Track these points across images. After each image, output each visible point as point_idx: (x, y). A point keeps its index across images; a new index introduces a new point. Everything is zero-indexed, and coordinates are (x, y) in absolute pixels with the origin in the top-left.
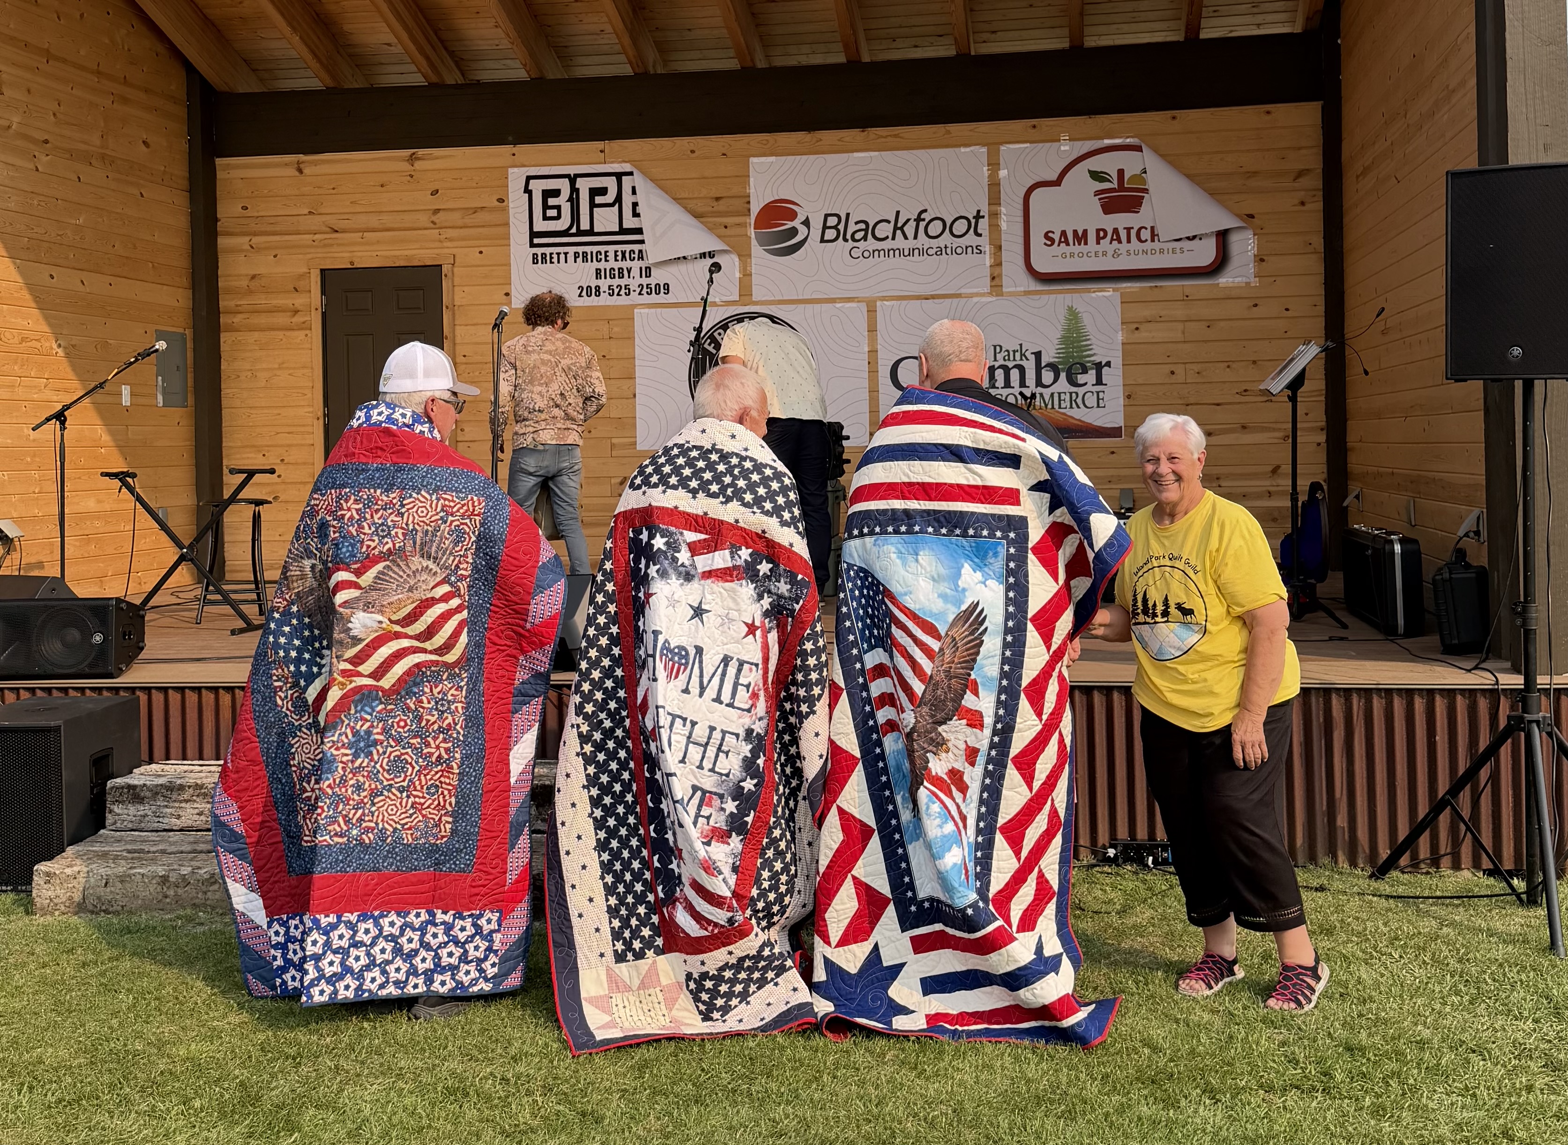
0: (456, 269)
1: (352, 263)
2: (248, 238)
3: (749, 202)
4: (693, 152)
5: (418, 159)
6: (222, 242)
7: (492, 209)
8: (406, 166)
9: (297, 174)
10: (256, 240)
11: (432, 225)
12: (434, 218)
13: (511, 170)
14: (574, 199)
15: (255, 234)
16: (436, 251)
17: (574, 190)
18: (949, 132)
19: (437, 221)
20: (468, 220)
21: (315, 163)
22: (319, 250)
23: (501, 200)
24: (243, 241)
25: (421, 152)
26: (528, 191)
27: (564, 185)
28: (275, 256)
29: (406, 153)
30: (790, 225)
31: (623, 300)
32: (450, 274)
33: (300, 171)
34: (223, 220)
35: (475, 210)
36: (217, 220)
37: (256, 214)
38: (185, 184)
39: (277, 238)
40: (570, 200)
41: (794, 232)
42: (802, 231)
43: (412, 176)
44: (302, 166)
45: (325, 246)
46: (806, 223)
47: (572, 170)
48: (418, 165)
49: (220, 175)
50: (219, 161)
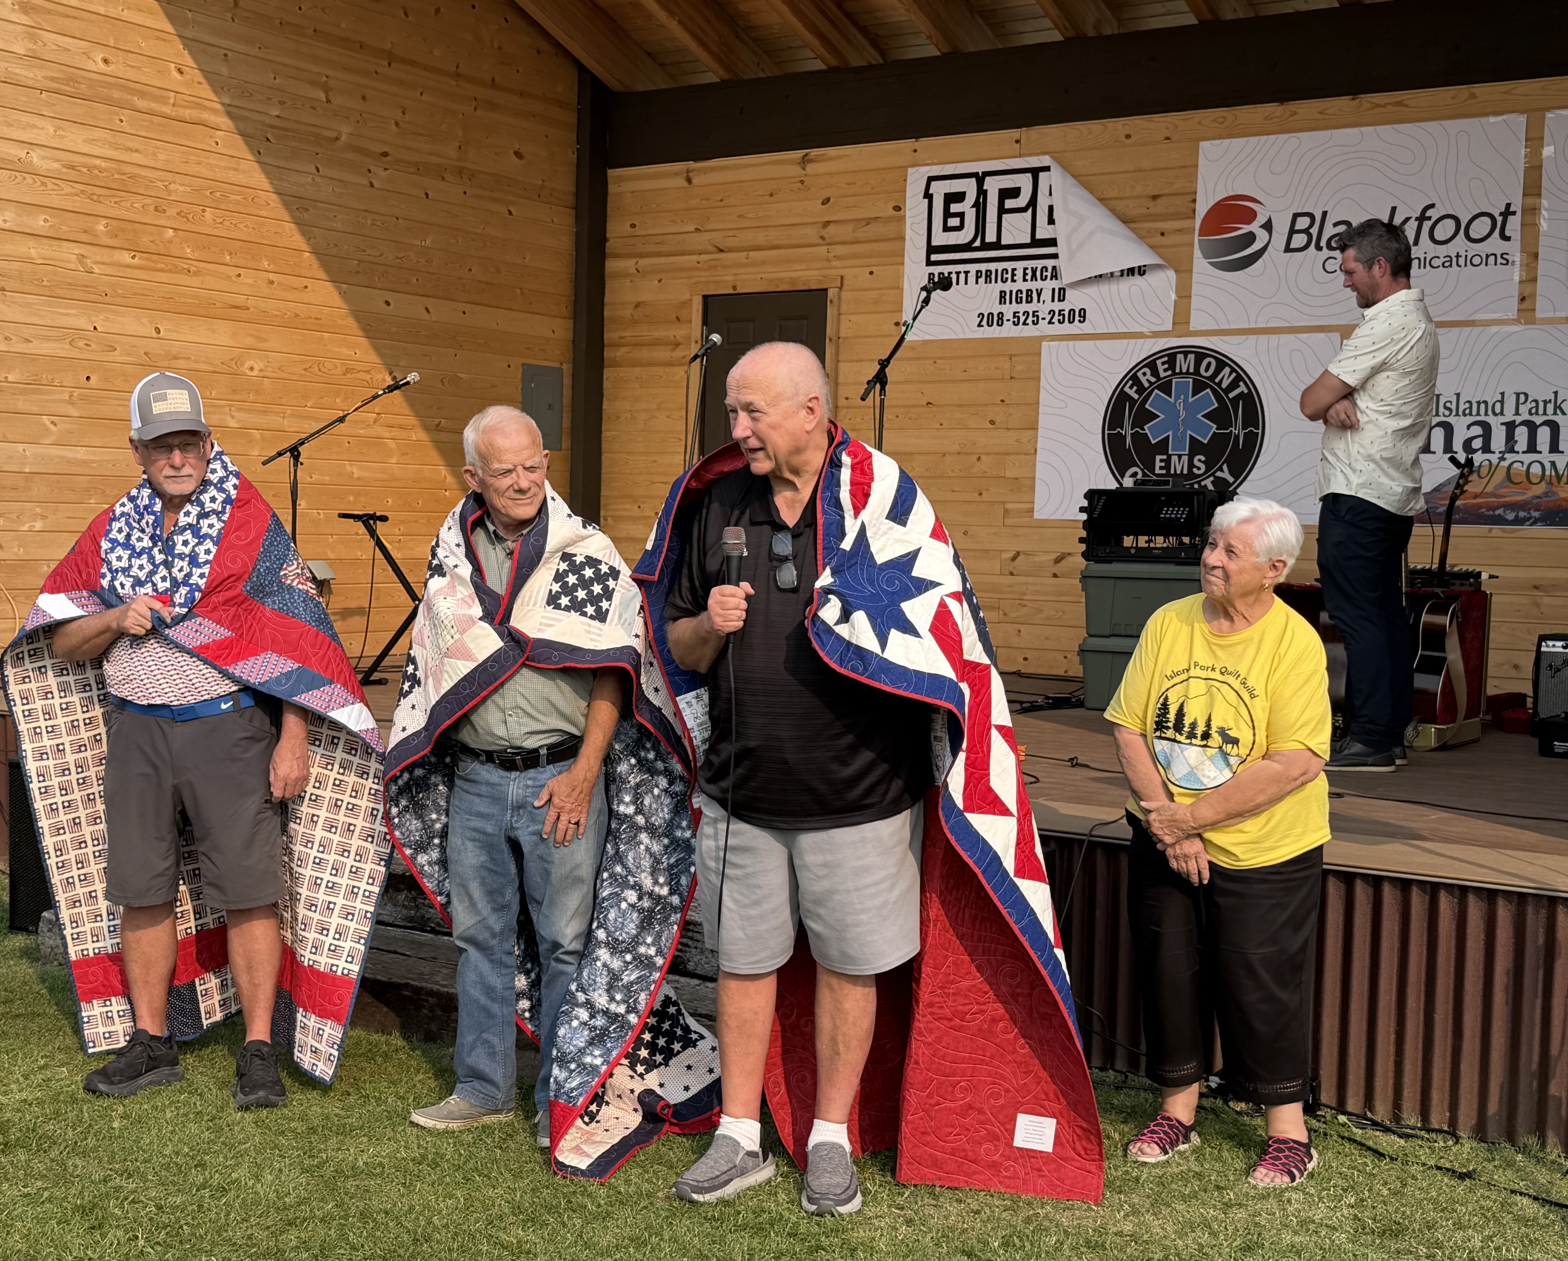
0: (843, 294)
1: (734, 288)
2: (633, 261)
3: (1194, 201)
4: (1128, 136)
5: (811, 161)
6: (611, 265)
7: (888, 220)
8: (796, 170)
9: (686, 184)
10: (644, 262)
11: (821, 241)
12: (824, 233)
13: (910, 171)
14: (980, 206)
15: (641, 256)
16: (824, 272)
17: (982, 193)
18: (1473, 96)
19: (826, 236)
20: (861, 234)
21: (704, 171)
22: (704, 273)
23: (897, 208)
24: (629, 264)
25: (814, 152)
26: (928, 196)
27: (969, 187)
28: (660, 281)
29: (799, 154)
30: (1245, 229)
31: (1030, 331)
32: (836, 300)
33: (689, 181)
34: (611, 241)
35: (868, 221)
36: (605, 240)
37: (644, 233)
38: (571, 200)
39: (663, 260)
40: (976, 205)
41: (1251, 238)
42: (1262, 237)
43: (802, 182)
44: (691, 174)
45: (710, 268)
46: (1268, 226)
47: (980, 167)
48: (811, 168)
49: (612, 189)
50: (612, 173)
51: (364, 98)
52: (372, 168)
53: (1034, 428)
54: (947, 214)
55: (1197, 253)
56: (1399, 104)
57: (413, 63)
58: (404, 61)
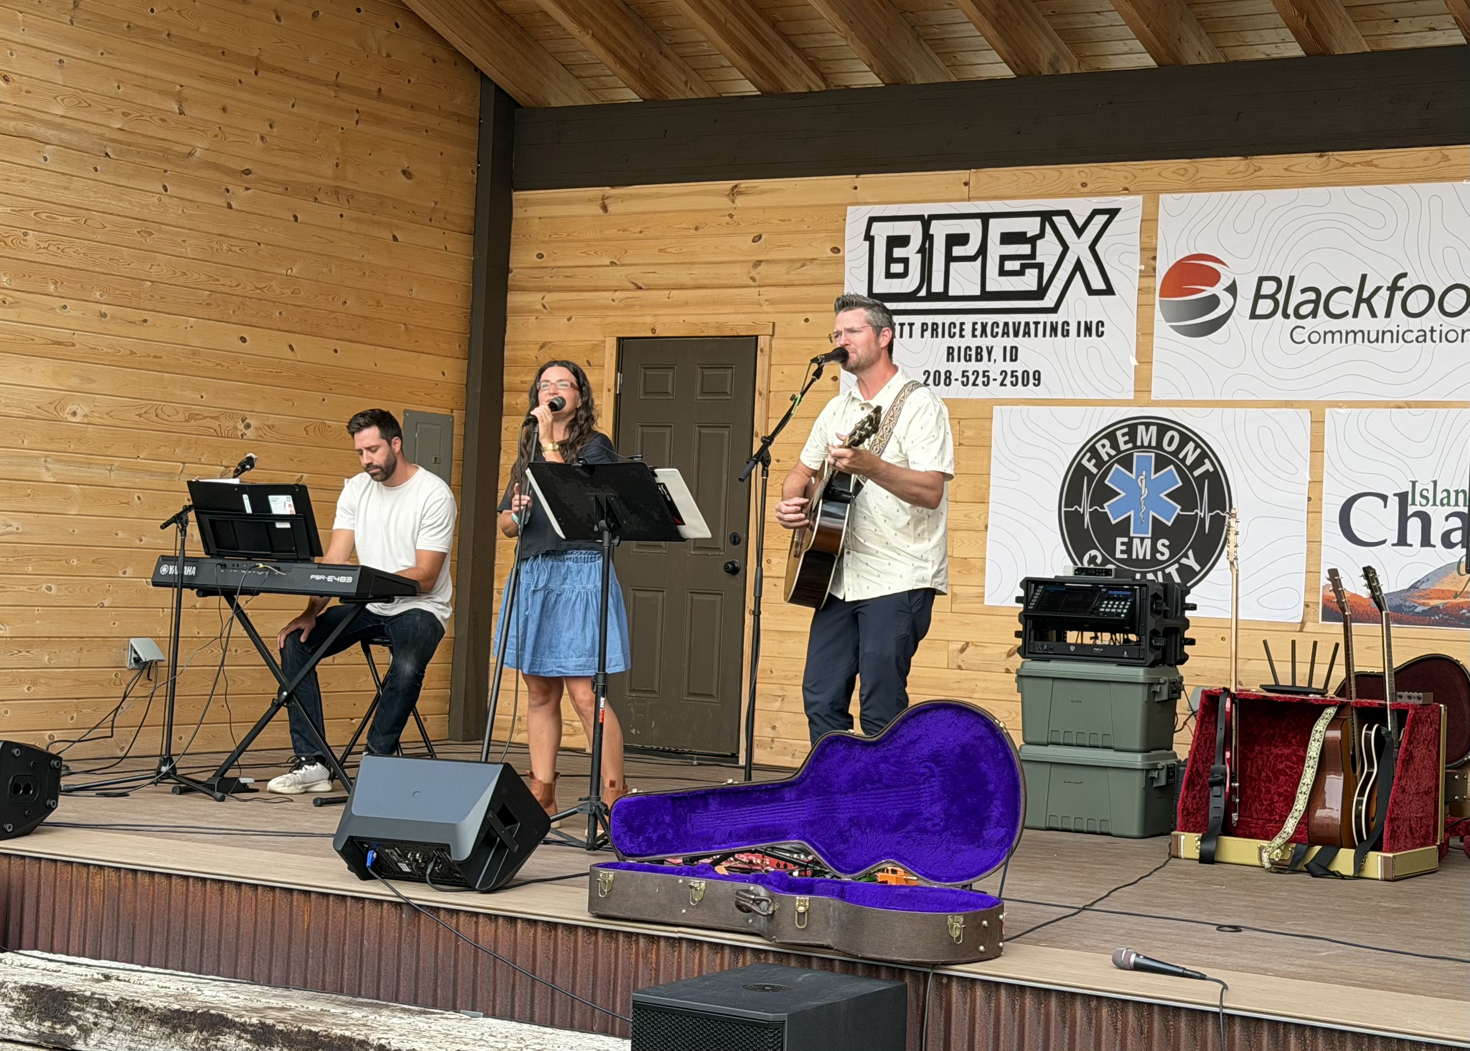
0: (774, 342)
1: (653, 330)
2: (540, 295)
3: (1154, 258)
4: (1084, 185)
5: (740, 193)
6: (514, 299)
7: (826, 262)
8: (725, 202)
9: (601, 212)
10: (550, 297)
11: (751, 283)
12: (754, 273)
13: (850, 209)
14: (926, 251)
15: (550, 290)
16: (753, 317)
17: (928, 237)
18: (1446, 158)
19: (756, 277)
20: (794, 276)
21: (622, 199)
22: (619, 313)
23: (836, 250)
24: (535, 299)
25: (745, 184)
26: (869, 238)
27: (914, 230)
28: (569, 319)
29: (728, 184)
30: (1209, 291)
31: (979, 393)
32: (767, 349)
33: (605, 208)
34: (514, 271)
35: (804, 263)
36: (508, 271)
37: (552, 264)
38: (469, 224)
39: (573, 295)
40: (922, 250)
41: (1213, 302)
42: (1226, 301)
43: (731, 216)
44: (606, 201)
45: (626, 307)
46: (1232, 289)
47: (926, 210)
48: (740, 201)
49: (517, 213)
50: (517, 195)
51: (224, 110)
52: (230, 187)
53: (984, 501)
54: (890, 260)
55: (1158, 315)
56: (1369, 164)
57: (284, 71)
58: (272, 69)
